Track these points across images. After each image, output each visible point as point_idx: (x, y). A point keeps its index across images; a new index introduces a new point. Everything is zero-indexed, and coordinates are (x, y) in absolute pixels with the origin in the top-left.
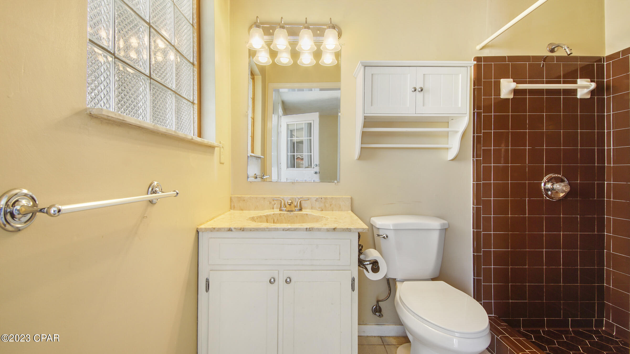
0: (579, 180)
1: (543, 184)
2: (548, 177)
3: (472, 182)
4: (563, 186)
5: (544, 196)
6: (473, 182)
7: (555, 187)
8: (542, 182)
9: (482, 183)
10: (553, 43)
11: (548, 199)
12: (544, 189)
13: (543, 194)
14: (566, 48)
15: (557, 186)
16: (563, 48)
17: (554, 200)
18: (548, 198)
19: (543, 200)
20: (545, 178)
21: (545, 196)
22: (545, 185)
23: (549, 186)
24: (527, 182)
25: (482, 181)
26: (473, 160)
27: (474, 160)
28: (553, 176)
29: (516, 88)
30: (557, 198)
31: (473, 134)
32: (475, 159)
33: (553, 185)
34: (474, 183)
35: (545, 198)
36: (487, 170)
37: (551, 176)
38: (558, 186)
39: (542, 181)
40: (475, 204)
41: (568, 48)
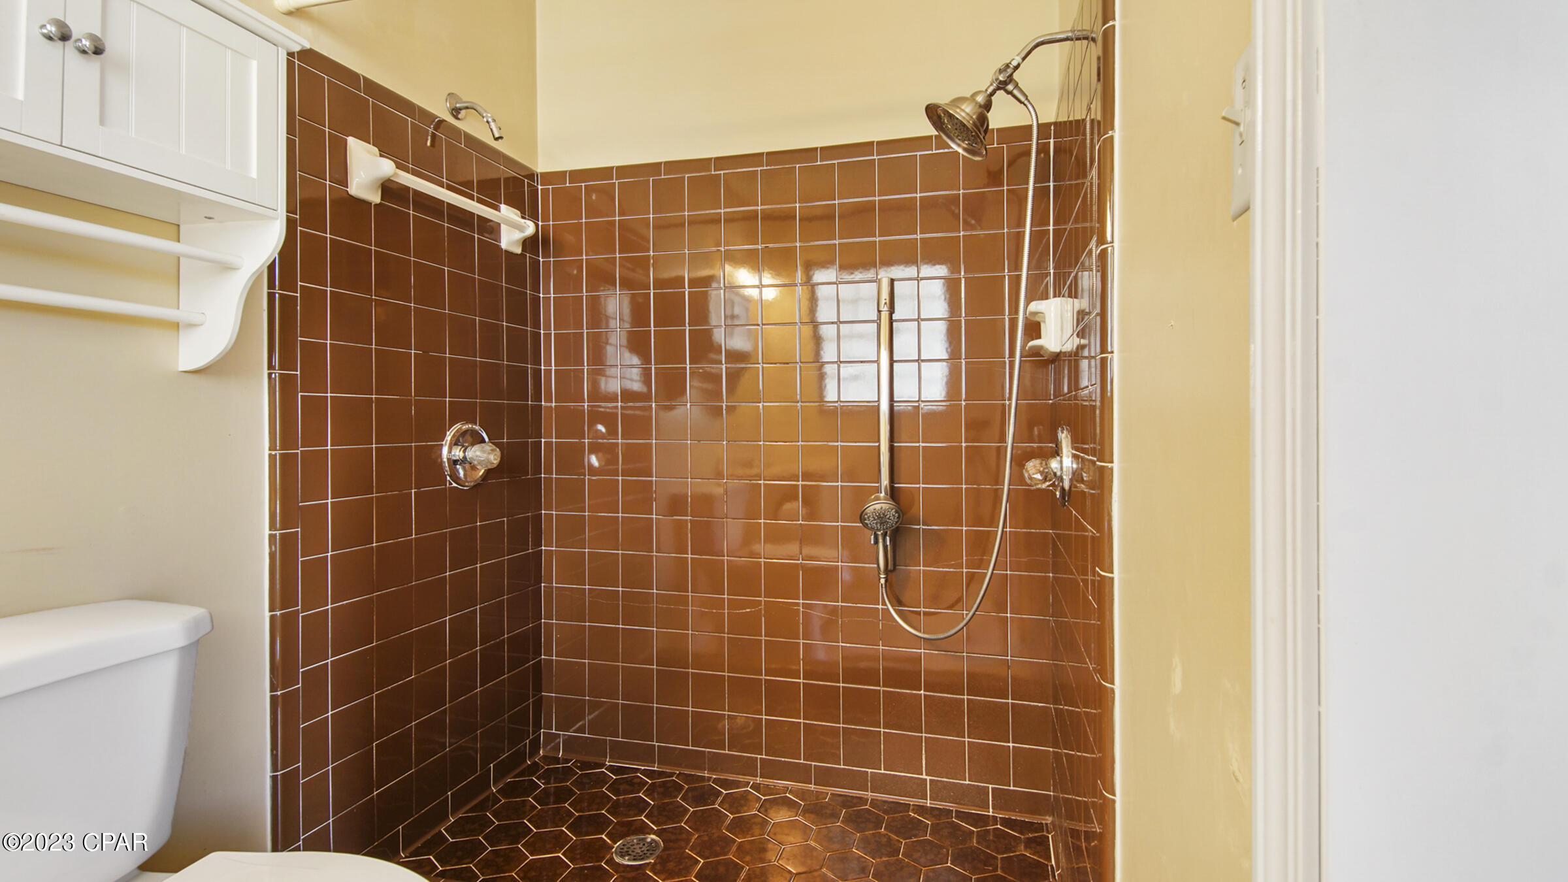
0: (505, 438)
1: (445, 450)
2: (454, 431)
3: (267, 452)
4: (489, 453)
5: (446, 477)
6: (270, 450)
7: (470, 456)
8: (444, 443)
9: (299, 451)
10: (458, 96)
11: (455, 487)
12: (449, 460)
13: (446, 476)
14: (490, 120)
15: (476, 453)
16: (483, 117)
17: (465, 488)
18: (454, 485)
19: (446, 488)
20: (448, 433)
21: (448, 478)
22: (450, 451)
23: (458, 453)
24: (413, 444)
25: (301, 448)
26: (270, 375)
27: (273, 376)
28: (464, 427)
29: (392, 179)
30: (471, 482)
31: (269, 288)
32: (277, 373)
33: (464, 452)
34: (273, 453)
35: (451, 484)
36: (314, 408)
37: (460, 428)
38: (478, 453)
39: (443, 441)
40: (278, 525)
41: (494, 121)
